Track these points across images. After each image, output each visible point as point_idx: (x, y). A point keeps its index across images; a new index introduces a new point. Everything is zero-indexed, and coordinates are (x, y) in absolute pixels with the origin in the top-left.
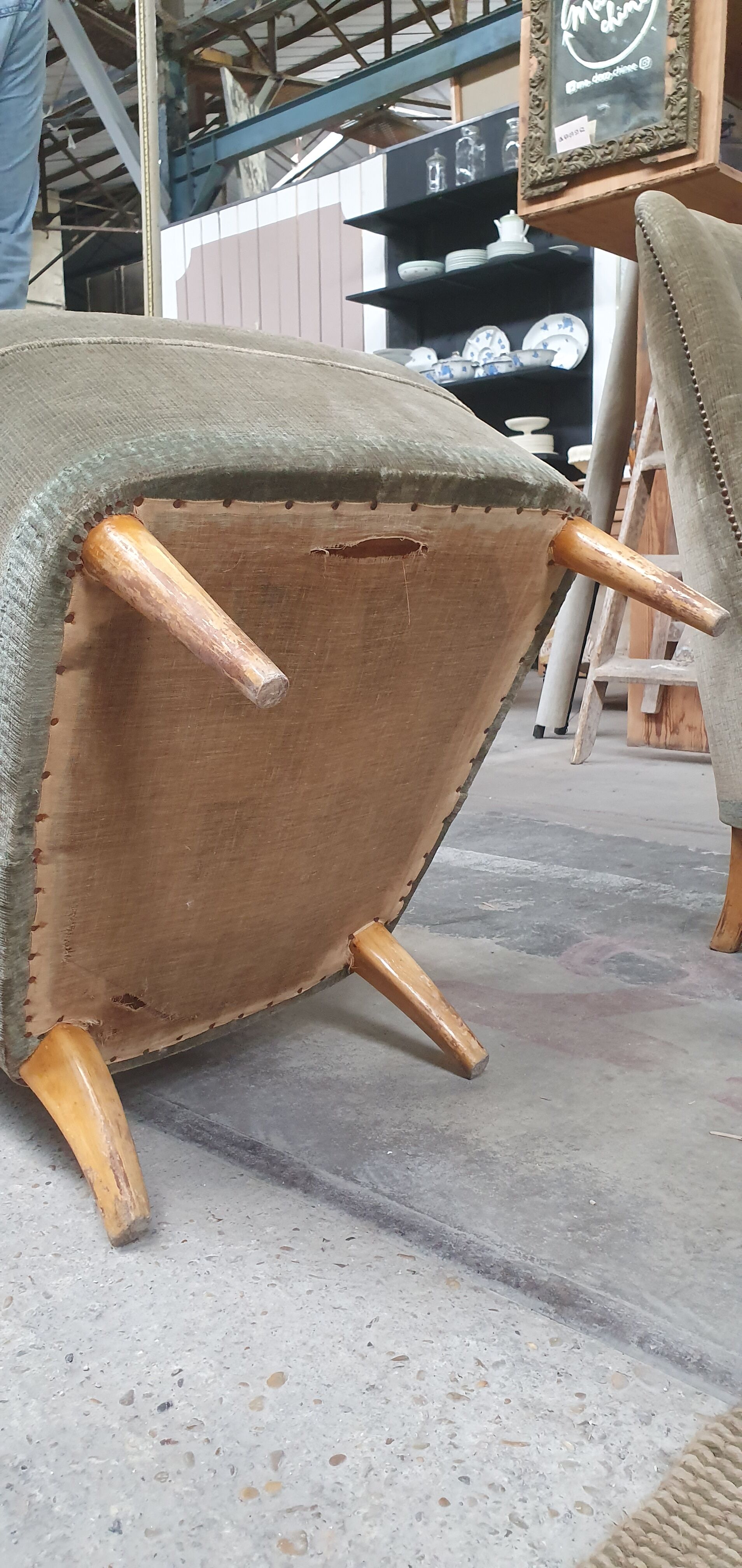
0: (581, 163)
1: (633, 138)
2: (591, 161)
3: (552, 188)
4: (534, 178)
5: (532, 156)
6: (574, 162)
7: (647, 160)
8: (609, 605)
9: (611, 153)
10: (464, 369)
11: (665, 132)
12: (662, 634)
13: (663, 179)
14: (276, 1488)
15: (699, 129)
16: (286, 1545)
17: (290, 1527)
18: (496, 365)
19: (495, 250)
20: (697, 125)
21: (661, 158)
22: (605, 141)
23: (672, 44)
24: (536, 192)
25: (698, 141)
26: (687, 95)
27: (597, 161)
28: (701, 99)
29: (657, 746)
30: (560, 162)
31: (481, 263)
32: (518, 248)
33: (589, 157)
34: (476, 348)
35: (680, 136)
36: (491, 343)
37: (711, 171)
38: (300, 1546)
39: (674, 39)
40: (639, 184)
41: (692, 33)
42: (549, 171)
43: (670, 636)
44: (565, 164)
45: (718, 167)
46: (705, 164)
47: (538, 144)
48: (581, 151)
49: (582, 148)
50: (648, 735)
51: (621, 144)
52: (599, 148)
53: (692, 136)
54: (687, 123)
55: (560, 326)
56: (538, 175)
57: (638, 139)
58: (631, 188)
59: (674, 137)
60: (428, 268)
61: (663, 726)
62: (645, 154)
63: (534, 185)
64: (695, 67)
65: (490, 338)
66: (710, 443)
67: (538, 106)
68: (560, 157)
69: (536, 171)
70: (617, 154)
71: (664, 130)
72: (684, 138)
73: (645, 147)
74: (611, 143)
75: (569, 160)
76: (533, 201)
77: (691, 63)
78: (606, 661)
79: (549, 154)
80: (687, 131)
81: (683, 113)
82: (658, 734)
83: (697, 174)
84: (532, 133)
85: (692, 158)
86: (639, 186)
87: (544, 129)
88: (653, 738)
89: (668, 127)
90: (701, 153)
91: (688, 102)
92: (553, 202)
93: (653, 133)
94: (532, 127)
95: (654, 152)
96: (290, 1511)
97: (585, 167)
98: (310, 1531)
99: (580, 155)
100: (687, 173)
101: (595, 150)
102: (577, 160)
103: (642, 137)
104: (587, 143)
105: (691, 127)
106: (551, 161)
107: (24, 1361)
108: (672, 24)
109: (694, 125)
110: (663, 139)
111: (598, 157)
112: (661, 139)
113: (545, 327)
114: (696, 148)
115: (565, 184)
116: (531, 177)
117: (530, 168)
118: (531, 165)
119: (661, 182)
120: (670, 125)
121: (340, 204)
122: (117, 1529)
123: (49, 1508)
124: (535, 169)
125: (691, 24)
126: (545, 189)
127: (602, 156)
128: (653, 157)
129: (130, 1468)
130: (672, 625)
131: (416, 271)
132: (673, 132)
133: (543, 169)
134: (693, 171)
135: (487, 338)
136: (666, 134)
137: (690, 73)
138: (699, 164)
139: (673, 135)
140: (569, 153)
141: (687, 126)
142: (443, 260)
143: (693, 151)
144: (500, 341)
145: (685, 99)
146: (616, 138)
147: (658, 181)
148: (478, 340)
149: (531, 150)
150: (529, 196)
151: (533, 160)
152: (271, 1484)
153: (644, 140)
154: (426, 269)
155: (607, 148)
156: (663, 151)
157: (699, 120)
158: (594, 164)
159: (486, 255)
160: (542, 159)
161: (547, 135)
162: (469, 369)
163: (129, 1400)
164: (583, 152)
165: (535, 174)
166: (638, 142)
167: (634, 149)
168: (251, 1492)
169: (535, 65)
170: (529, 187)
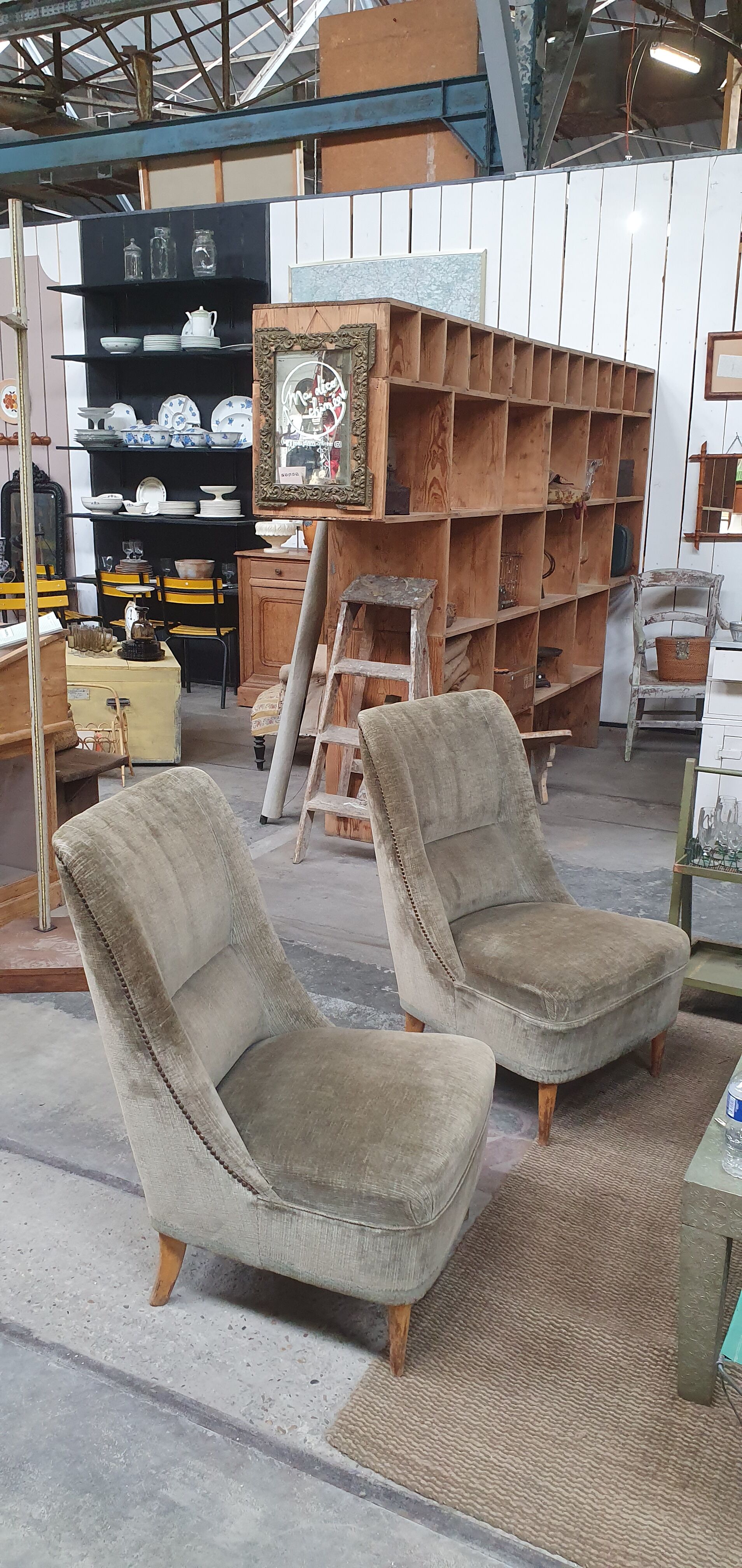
0: (296, 494)
1: (331, 490)
2: (303, 495)
3: (277, 504)
4: (264, 494)
5: (263, 480)
6: (291, 493)
7: (340, 506)
8: (315, 761)
9: (317, 495)
10: (163, 437)
12: (347, 767)
13: (350, 519)
14: (290, 1346)
15: (372, 495)
16: (300, 1361)
17: (299, 1356)
18: (190, 436)
19: (188, 341)
20: (371, 493)
21: (349, 508)
22: (312, 487)
23: (356, 441)
24: (266, 504)
25: (371, 503)
26: (365, 474)
27: (307, 497)
28: (374, 478)
29: (345, 837)
30: (282, 489)
31: (175, 350)
32: (207, 342)
33: (303, 492)
34: (170, 412)
35: (361, 499)
36: (183, 410)
37: (379, 523)
38: (304, 1360)
39: (356, 437)
41: (367, 436)
42: (275, 494)
43: (352, 769)
44: (286, 492)
45: (384, 521)
46: (375, 518)
47: (267, 474)
48: (296, 487)
50: (339, 830)
51: (323, 492)
52: (308, 490)
53: (368, 500)
54: (365, 490)
55: (243, 406)
56: (267, 493)
58: (330, 518)
59: (357, 498)
60: (128, 343)
61: (349, 825)
62: (339, 503)
63: (264, 499)
64: (369, 458)
65: (182, 405)
66: (396, 844)
67: (266, 449)
68: (282, 486)
69: (265, 491)
70: (321, 496)
71: (350, 492)
72: (363, 500)
73: (338, 498)
74: (317, 489)
75: (289, 490)
76: (263, 508)
77: (367, 455)
78: (314, 796)
79: (274, 482)
80: (365, 496)
81: (362, 486)
82: (346, 829)
83: (370, 523)
84: (263, 466)
85: (367, 512)
86: (334, 519)
87: (271, 466)
88: (342, 832)
89: (352, 490)
90: (373, 511)
91: (365, 479)
92: (278, 512)
93: (343, 491)
95: (345, 503)
96: (298, 1352)
97: (299, 497)
98: (305, 1356)
99: (295, 489)
100: (364, 520)
101: (306, 490)
102: (293, 492)
103: (337, 492)
104: (300, 485)
106: (276, 488)
107: (187, 1321)
108: (355, 429)
109: (369, 492)
110: (350, 498)
111: (308, 495)
112: (348, 496)
113: (230, 404)
114: (370, 507)
115: (286, 504)
116: (262, 493)
118: (262, 486)
119: (349, 521)
120: (355, 490)
121: (38, 256)
122: (249, 1365)
123: (225, 1363)
124: (265, 489)
125: (367, 430)
126: (272, 504)
127: (310, 495)
128: (343, 505)
129: (243, 1348)
130: (354, 762)
131: (117, 346)
132: (356, 494)
133: (270, 490)
134: (369, 520)
135: (180, 404)
136: (351, 494)
137: (366, 461)
138: (373, 517)
139: (356, 496)
140: (289, 486)
141: (365, 493)
142: (142, 340)
143: (368, 509)
144: (191, 409)
145: (363, 477)
146: (319, 487)
148: (171, 405)
149: (262, 476)
150: (261, 504)
151: (264, 483)
152: (288, 1346)
153: (338, 494)
154: (126, 345)
155: (314, 491)
156: (350, 504)
157: (373, 491)
158: (304, 497)
159: (181, 343)
160: (270, 484)
161: (273, 469)
162: (167, 437)
163: (230, 1328)
164: (297, 489)
166: (334, 493)
167: (331, 497)
168: (284, 1349)
169: (264, 421)
170: (261, 499)
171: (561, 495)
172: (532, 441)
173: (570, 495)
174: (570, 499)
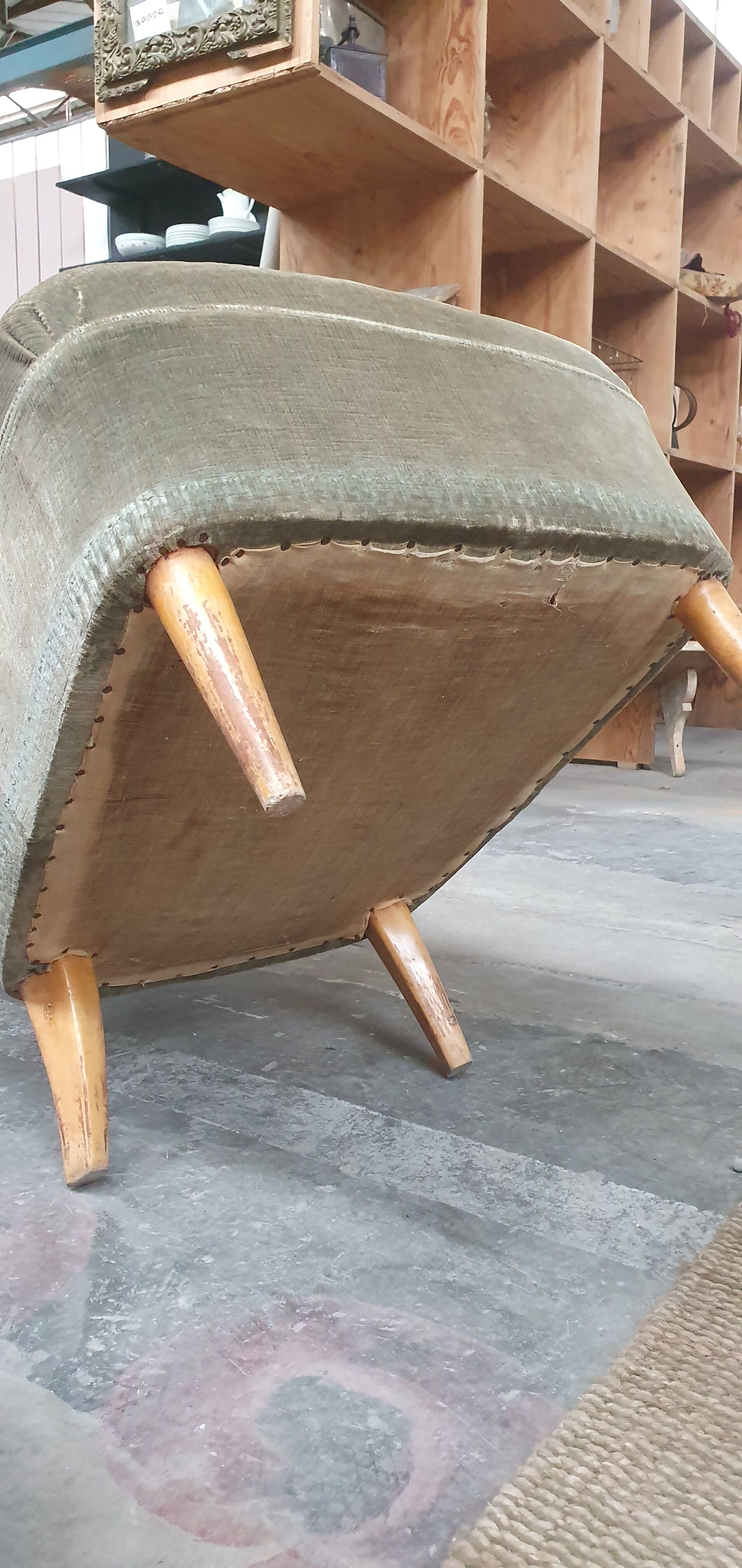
0: (161, 56)
1: (218, 24)
2: (171, 53)
3: (131, 87)
4: (109, 72)
5: (106, 45)
6: (154, 54)
7: (235, 55)
9: (194, 43)
11: (253, 18)
13: (255, 82)
15: (292, 16)
19: (217, 226)
20: (290, 11)
21: (252, 52)
22: (186, 27)
24: (114, 92)
25: (292, 30)
27: (179, 53)
30: (137, 52)
31: (201, 240)
32: (242, 225)
33: (170, 47)
35: (271, 24)
37: (307, 74)
40: (229, 86)
42: (125, 65)
44: (144, 55)
45: (318, 68)
46: (302, 63)
47: (113, 28)
48: (160, 39)
49: (161, 36)
51: (205, 32)
52: (180, 36)
53: (285, 25)
54: (278, 6)
56: (113, 69)
57: (223, 25)
58: (219, 91)
59: (263, 25)
60: (147, 242)
62: (232, 47)
63: (111, 82)
68: (137, 46)
69: (111, 64)
70: (202, 44)
71: (252, 15)
72: (275, 27)
73: (231, 36)
74: (193, 29)
75: (147, 50)
76: (113, 103)
79: (126, 42)
80: (278, 18)
83: (293, 77)
84: (105, 14)
85: (286, 54)
86: (228, 89)
87: (118, 9)
89: (256, 11)
90: (295, 50)
92: (134, 106)
93: (239, 19)
94: (105, 5)
95: (242, 43)
97: (166, 60)
99: (159, 44)
100: (282, 74)
101: (176, 39)
102: (155, 51)
103: (227, 23)
104: (167, 29)
105: (284, 13)
106: (127, 50)
109: (287, 11)
110: (251, 27)
111: (179, 47)
112: (249, 27)
114: (290, 40)
115: (145, 82)
116: (106, 71)
117: (104, 59)
118: (105, 55)
119: (255, 85)
120: (258, 8)
121: (59, 166)
124: (110, 61)
126: (122, 88)
127: (184, 47)
128: (241, 51)
131: (134, 245)
132: (261, 18)
133: (118, 60)
134: (289, 72)
136: (254, 20)
138: (294, 62)
139: (262, 22)
140: (147, 42)
141: (278, 12)
142: (164, 235)
143: (287, 45)
146: (199, 23)
147: (249, 83)
149: (106, 35)
150: (105, 96)
151: (108, 48)
153: (230, 27)
154: (145, 243)
155: (189, 37)
156: (252, 42)
157: (292, 4)
158: (174, 57)
159: (209, 231)
160: (117, 47)
161: (122, 16)
164: (162, 42)
165: (110, 68)
166: (224, 30)
167: (219, 39)
170: (104, 85)
171: (704, 282)
172: (653, 179)
173: (719, 284)
174: (717, 289)
